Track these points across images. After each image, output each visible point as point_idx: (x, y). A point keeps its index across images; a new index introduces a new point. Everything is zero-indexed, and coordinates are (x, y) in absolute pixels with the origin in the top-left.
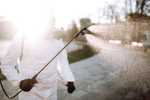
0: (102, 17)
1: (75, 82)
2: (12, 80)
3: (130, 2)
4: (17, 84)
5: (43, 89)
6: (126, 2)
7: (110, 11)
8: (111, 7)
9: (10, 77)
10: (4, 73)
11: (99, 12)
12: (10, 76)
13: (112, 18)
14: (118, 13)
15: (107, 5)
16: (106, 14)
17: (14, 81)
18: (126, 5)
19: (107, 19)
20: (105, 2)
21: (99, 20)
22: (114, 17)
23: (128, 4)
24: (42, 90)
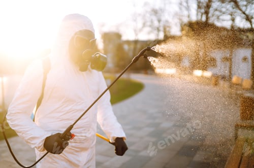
0: (141, 30)
1: (126, 138)
2: (30, 136)
3: (187, 3)
4: (40, 143)
5: (77, 151)
6: (181, 4)
7: (154, 18)
8: (155, 12)
9: (27, 133)
10: (13, 127)
11: (135, 20)
12: (27, 131)
13: (158, 30)
14: (167, 21)
15: (149, 10)
16: (149, 23)
17: (33, 138)
18: (180, 9)
19: (149, 33)
20: (146, 4)
21: (136, 35)
22: (162, 29)
23: (184, 6)
24: (75, 153)
